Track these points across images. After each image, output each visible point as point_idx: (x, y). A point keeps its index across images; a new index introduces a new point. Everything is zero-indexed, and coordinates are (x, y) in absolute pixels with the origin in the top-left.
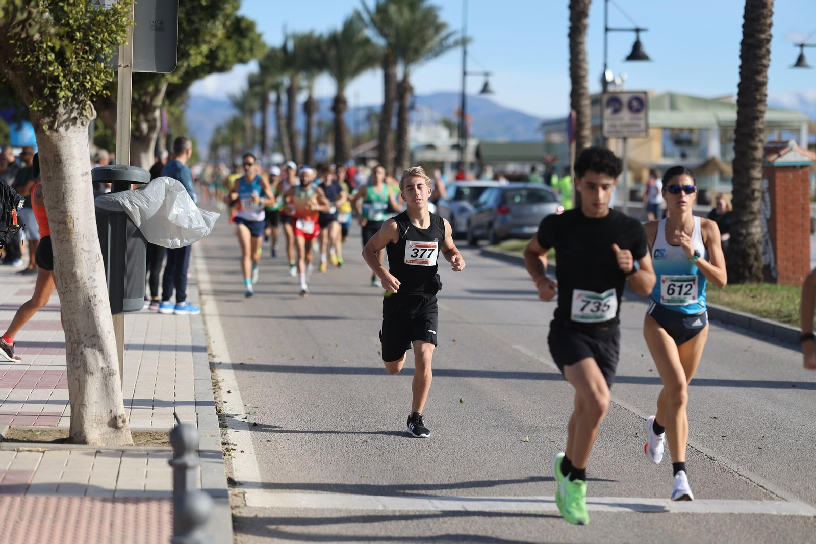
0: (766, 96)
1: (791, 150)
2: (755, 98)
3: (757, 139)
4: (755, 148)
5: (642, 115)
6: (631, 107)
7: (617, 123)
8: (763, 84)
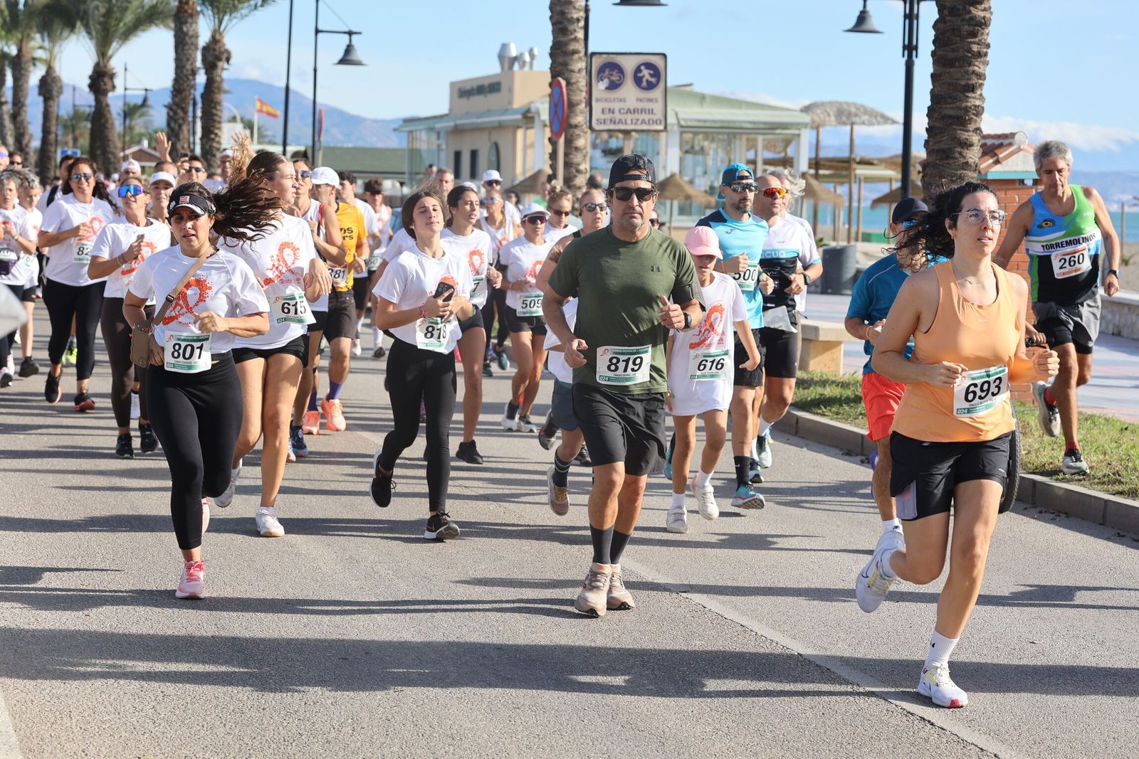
0: (988, 46)
1: (1019, 150)
2: (970, 50)
3: (972, 127)
4: (968, 145)
5: (657, 93)
6: (638, 81)
7: (616, 106)
8: (984, 23)
